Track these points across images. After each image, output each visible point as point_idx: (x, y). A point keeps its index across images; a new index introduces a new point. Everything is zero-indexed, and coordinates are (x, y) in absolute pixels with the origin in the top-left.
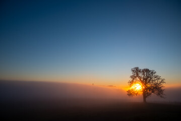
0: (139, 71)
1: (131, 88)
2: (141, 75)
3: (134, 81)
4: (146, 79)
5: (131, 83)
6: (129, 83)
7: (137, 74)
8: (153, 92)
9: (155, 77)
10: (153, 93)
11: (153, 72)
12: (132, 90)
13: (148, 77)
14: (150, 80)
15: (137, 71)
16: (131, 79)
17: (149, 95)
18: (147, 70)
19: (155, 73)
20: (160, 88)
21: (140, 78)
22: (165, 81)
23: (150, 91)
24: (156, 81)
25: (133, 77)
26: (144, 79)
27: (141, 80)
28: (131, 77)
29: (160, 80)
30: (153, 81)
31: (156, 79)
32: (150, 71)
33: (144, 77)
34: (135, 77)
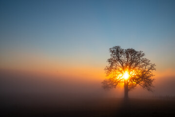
0: (121, 53)
1: (108, 78)
2: (123, 57)
3: (114, 67)
5: (110, 69)
6: (105, 69)
7: (118, 57)
8: (137, 83)
9: (143, 62)
11: (140, 55)
12: (110, 80)
13: (132, 62)
15: (117, 51)
16: (109, 65)
18: (131, 52)
19: (143, 55)
20: (149, 77)
22: (155, 67)
24: (144, 68)
25: (112, 62)
27: (122, 65)
28: (110, 61)
29: (149, 66)
31: (143, 63)
32: (137, 52)
33: (128, 62)
34: (115, 61)
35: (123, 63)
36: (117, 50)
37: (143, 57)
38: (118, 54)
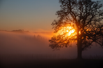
0: (73, 3)
3: (64, 21)
4: (84, 18)
5: (58, 24)
6: (53, 24)
7: (70, 9)
8: (94, 40)
10: (94, 43)
13: (89, 14)
14: (91, 20)
15: (69, 2)
17: (87, 46)
21: (74, 15)
23: (89, 38)
25: (62, 14)
26: (81, 17)
27: (75, 19)
28: (59, 13)
30: (96, 20)
32: (93, 3)
33: (81, 14)
34: (65, 13)
35: (76, 16)
37: (101, 9)
38: (70, 5)
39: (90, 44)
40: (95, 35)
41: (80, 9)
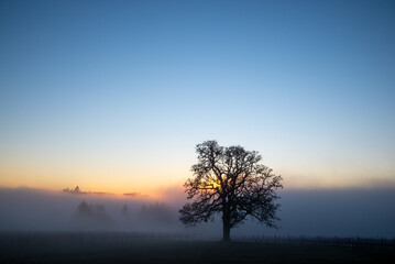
0: (217, 153)
1: (192, 201)
2: (221, 163)
3: (203, 180)
4: (234, 177)
5: (195, 185)
6: (186, 185)
7: (213, 162)
8: (249, 212)
9: (259, 172)
10: (248, 216)
11: (252, 158)
12: (195, 205)
13: (240, 171)
14: (243, 181)
15: (210, 151)
16: (193, 176)
17: (238, 221)
18: (238, 152)
19: (259, 159)
20: (270, 200)
21: (218, 172)
22: (281, 182)
23: (241, 208)
24: (261, 182)
25: (200, 170)
26: (229, 176)
27: (220, 178)
28: (195, 168)
29: (270, 180)
30: (251, 181)
31: (259, 175)
32: (247, 154)
33: (229, 171)
34: (206, 168)
35: (221, 174)
36: (211, 149)
37: (259, 163)
38: (212, 155)
39: (243, 218)
40: (250, 204)
41: (228, 162)
